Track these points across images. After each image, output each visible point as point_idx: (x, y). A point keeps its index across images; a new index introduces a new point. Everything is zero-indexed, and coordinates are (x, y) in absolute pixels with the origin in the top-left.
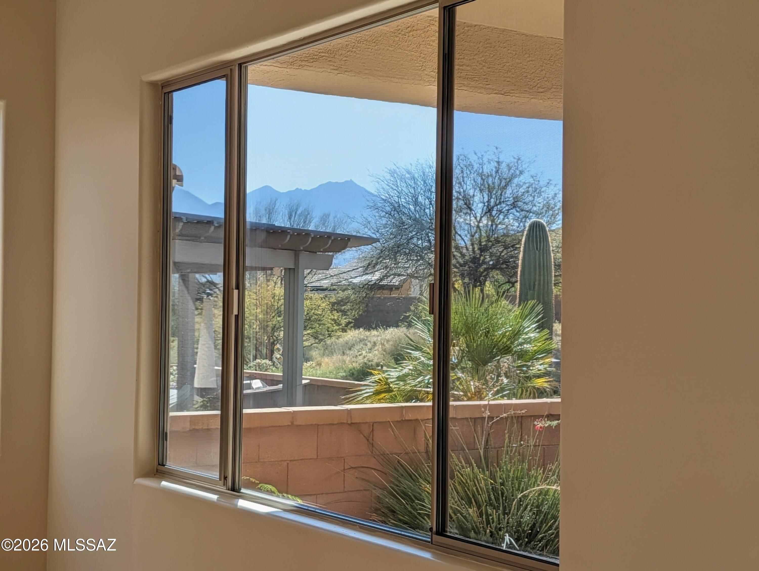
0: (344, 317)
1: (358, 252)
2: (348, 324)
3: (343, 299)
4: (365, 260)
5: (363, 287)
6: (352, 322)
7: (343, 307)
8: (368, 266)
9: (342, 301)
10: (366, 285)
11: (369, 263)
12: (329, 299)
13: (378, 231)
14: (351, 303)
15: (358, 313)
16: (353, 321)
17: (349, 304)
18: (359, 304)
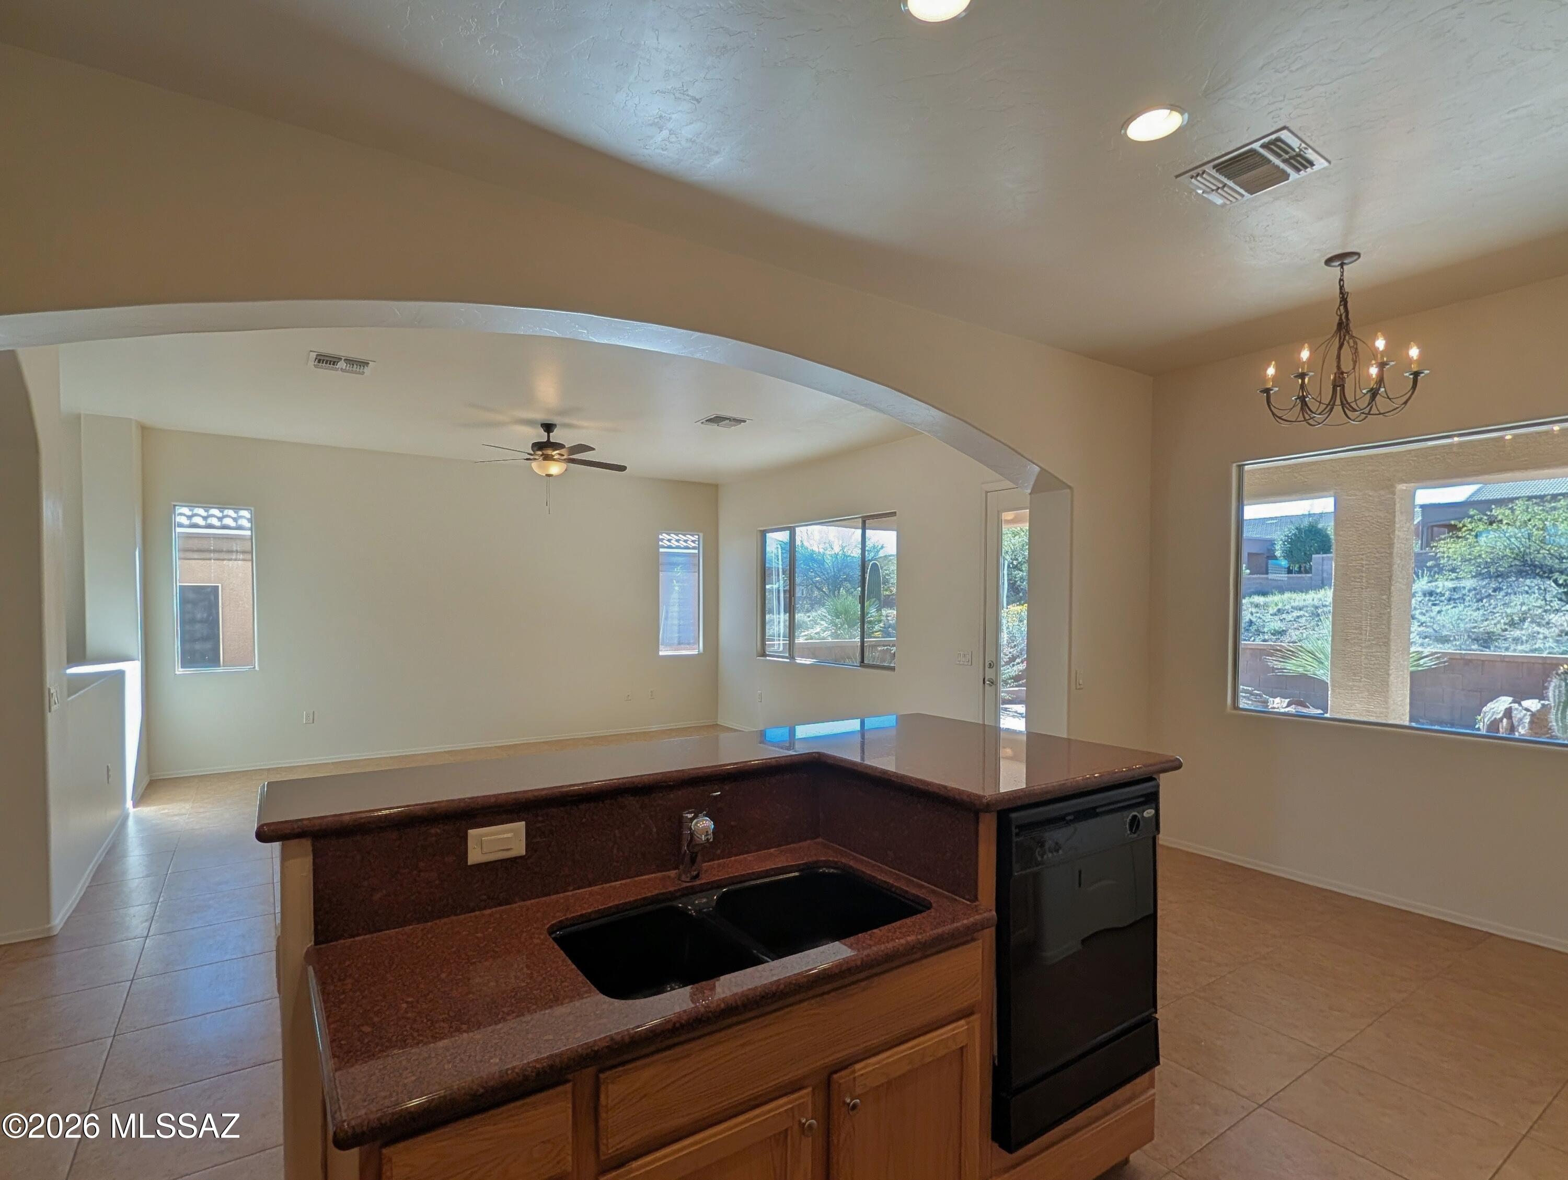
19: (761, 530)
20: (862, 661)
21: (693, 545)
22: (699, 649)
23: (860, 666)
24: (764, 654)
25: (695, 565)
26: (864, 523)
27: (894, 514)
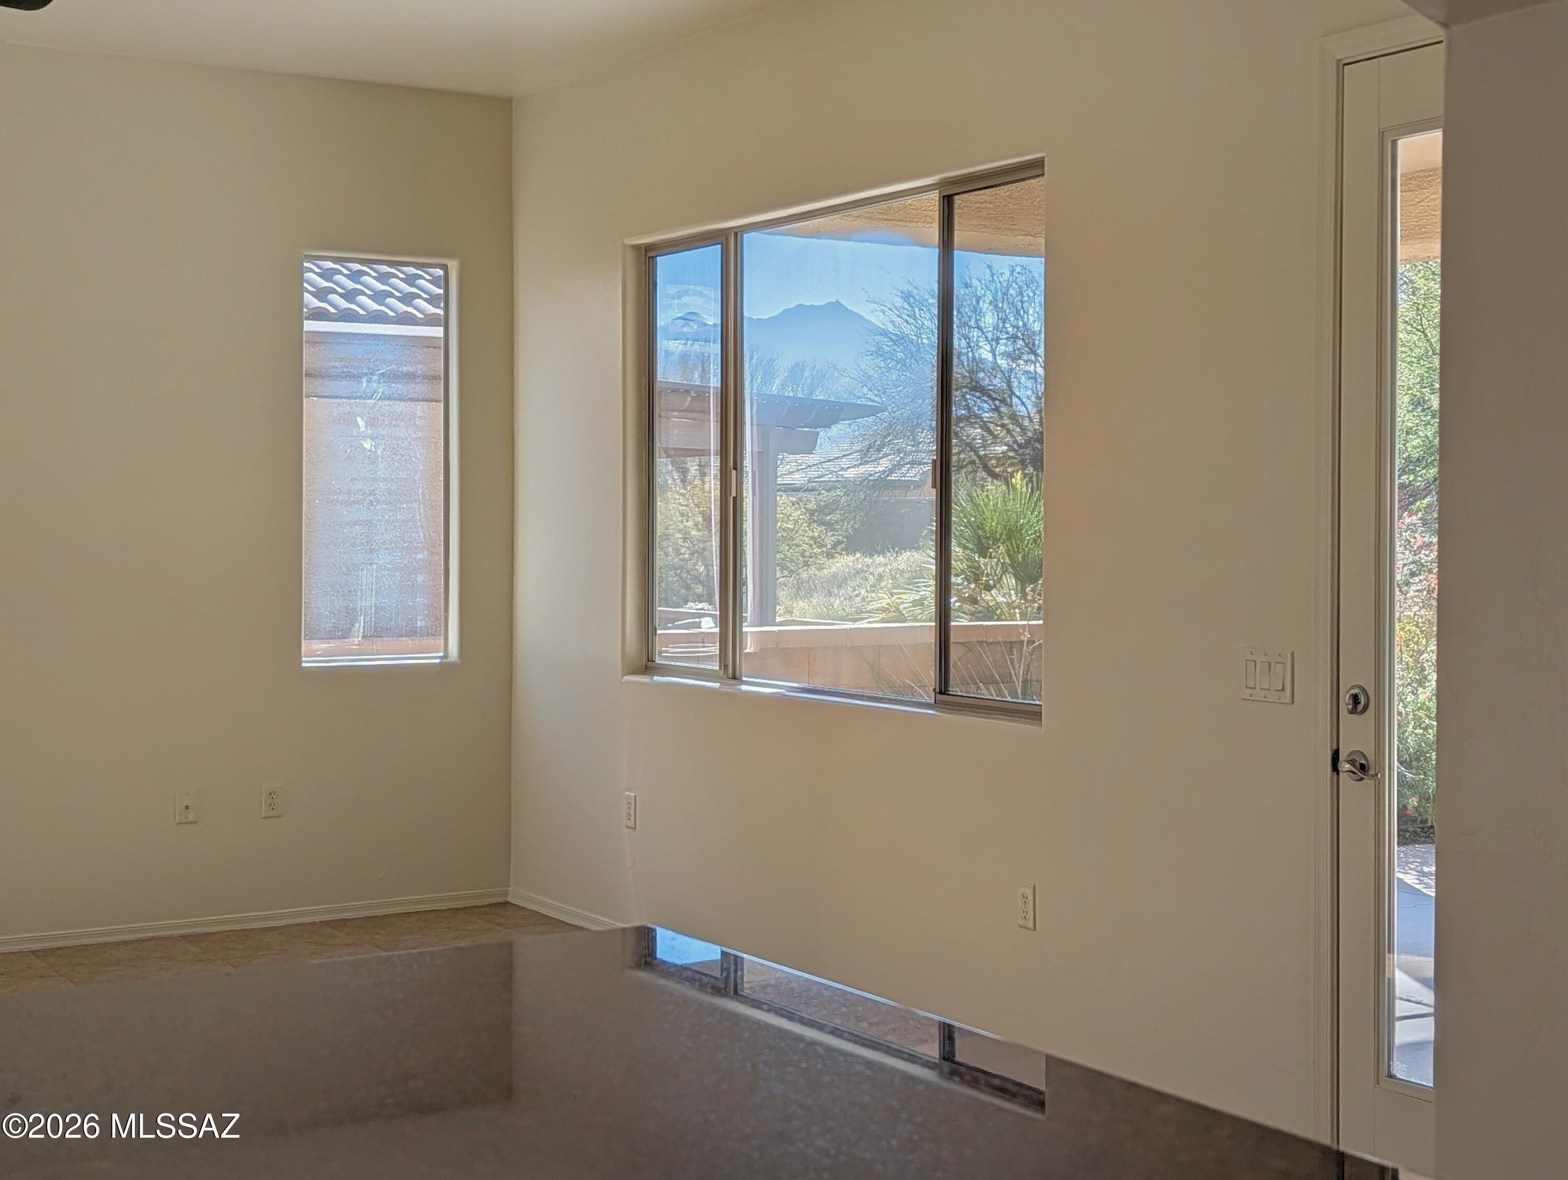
0: (830, 534)
1: (852, 427)
2: (837, 544)
3: (828, 504)
4: (864, 439)
5: (860, 484)
6: (843, 542)
7: (829, 518)
8: (868, 450)
9: (826, 506)
10: (864, 480)
11: (870, 444)
12: (805, 504)
13: (884, 393)
14: (840, 510)
15: (853, 526)
16: (845, 540)
17: (838, 512)
18: (855, 511)
19: (637, 248)
20: (943, 689)
21: (432, 310)
22: (446, 649)
23: (936, 705)
24: (648, 666)
25: (433, 378)
26: (948, 202)
27: (1034, 168)
